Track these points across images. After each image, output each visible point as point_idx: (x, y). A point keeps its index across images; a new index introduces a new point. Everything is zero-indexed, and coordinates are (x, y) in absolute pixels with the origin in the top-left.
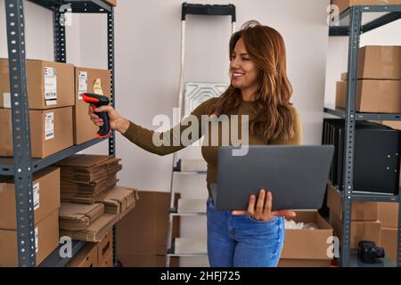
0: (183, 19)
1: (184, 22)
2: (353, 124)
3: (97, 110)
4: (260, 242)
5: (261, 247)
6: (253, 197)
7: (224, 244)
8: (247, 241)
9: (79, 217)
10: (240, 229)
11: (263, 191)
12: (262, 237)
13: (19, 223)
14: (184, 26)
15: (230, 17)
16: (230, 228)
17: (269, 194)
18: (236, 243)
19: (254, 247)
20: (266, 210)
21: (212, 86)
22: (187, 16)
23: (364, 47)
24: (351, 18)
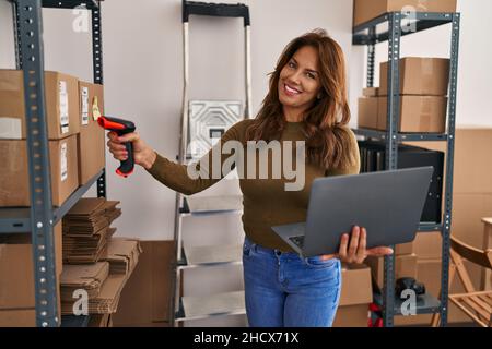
0: (185, 19)
1: (186, 24)
2: (396, 147)
3: (121, 139)
4: (319, 291)
6: (346, 236)
8: (303, 291)
9: (88, 282)
11: (357, 228)
12: (322, 285)
13: (39, 298)
14: (186, 28)
15: (241, 20)
16: (281, 278)
17: (364, 230)
18: (285, 295)
19: (312, 298)
20: (360, 251)
21: (222, 104)
22: (190, 17)
23: (404, 59)
24: (391, 25)
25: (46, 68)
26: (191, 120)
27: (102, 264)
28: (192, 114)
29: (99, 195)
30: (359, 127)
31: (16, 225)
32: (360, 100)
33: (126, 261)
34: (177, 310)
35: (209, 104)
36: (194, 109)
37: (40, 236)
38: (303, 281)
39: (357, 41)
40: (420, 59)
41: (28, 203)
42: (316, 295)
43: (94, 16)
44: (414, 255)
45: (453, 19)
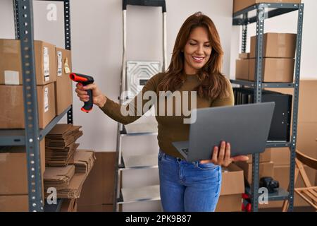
0: (124, 8)
1: (125, 11)
2: (260, 91)
4: (205, 185)
5: (207, 189)
6: (217, 148)
7: (174, 190)
8: (196, 185)
9: (62, 178)
10: (189, 176)
11: (224, 143)
12: (207, 181)
13: (30, 187)
14: (125, 14)
15: (161, 8)
16: (181, 176)
17: (228, 144)
18: (185, 188)
19: (201, 190)
20: (226, 158)
21: (148, 63)
22: (128, 6)
23: (266, 34)
24: (258, 11)
25: (35, 39)
26: (128, 73)
27: (71, 166)
28: (129, 70)
29: (69, 122)
30: (237, 79)
31: (16, 140)
32: (237, 61)
33: (86, 165)
34: (118, 197)
35: (139, 63)
36: (130, 67)
37: (31, 147)
38: (195, 178)
39: (236, 22)
40: (277, 34)
41: (23, 127)
42: (203, 188)
43: (65, 5)
44: (271, 162)
45: (299, 8)
